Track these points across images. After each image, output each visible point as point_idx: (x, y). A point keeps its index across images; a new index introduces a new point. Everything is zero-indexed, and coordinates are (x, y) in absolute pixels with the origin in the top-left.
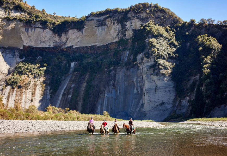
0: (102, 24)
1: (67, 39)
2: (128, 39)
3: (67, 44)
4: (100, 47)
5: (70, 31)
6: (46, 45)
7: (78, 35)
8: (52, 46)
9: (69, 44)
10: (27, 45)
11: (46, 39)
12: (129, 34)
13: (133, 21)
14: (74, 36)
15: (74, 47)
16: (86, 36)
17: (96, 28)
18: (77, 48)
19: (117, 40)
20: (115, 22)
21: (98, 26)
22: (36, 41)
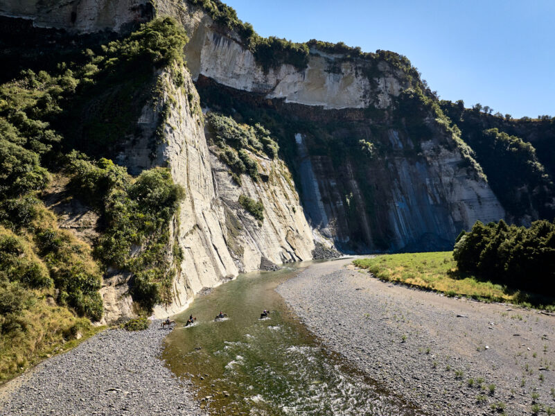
0: (334, 69)
1: (278, 82)
2: (384, 110)
3: (276, 91)
4: (329, 112)
5: (284, 68)
6: (239, 85)
7: (296, 80)
8: (249, 90)
9: (279, 94)
10: (207, 75)
11: (243, 72)
12: (384, 100)
13: (388, 79)
14: (289, 79)
15: (287, 101)
16: (309, 84)
17: (326, 73)
18: (291, 104)
19: (362, 105)
20: (360, 72)
21: (329, 72)
22: (225, 70)
